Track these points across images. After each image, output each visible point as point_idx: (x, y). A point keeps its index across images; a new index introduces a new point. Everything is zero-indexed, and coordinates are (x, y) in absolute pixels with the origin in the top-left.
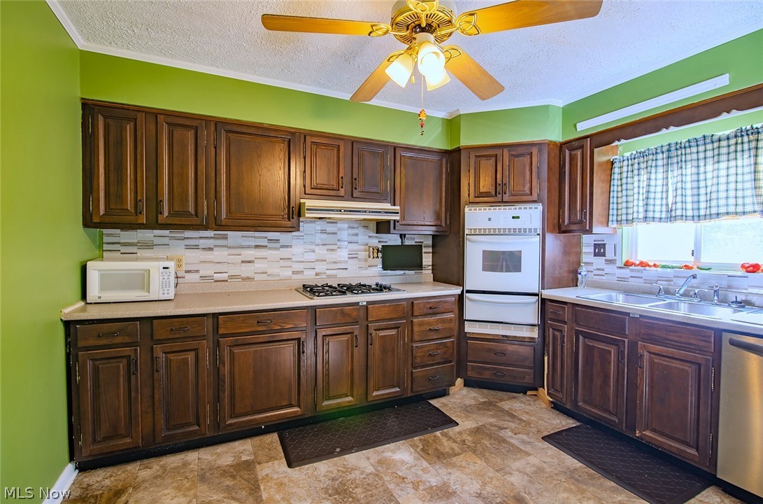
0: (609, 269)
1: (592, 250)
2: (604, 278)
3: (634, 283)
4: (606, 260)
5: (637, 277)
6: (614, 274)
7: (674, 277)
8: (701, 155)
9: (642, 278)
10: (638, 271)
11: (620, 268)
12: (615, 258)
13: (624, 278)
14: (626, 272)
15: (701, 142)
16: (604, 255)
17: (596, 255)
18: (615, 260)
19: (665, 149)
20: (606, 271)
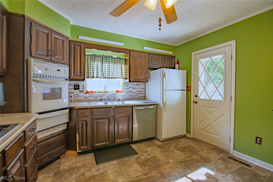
0: (81, 94)
1: (73, 87)
2: (79, 98)
3: (90, 98)
4: (79, 91)
5: (91, 96)
6: (82, 96)
7: (102, 95)
8: (110, 61)
9: (93, 96)
10: (92, 94)
11: (85, 93)
12: (83, 90)
13: (87, 97)
14: (87, 95)
15: (110, 57)
16: (79, 89)
17: (75, 89)
18: (84, 91)
19: (102, 56)
20: (80, 95)
